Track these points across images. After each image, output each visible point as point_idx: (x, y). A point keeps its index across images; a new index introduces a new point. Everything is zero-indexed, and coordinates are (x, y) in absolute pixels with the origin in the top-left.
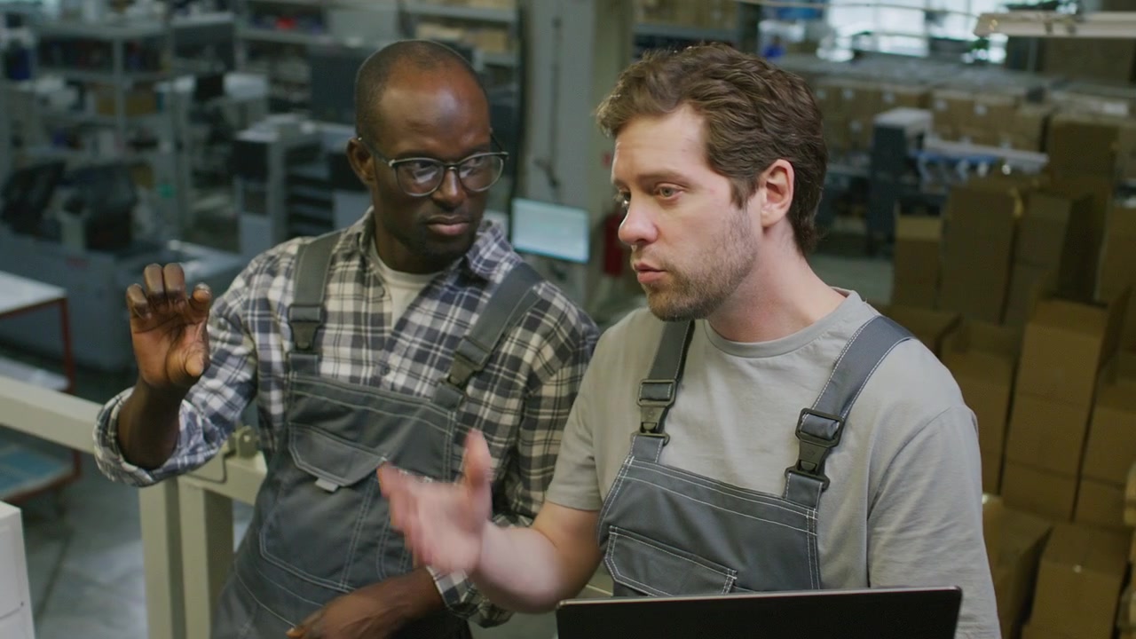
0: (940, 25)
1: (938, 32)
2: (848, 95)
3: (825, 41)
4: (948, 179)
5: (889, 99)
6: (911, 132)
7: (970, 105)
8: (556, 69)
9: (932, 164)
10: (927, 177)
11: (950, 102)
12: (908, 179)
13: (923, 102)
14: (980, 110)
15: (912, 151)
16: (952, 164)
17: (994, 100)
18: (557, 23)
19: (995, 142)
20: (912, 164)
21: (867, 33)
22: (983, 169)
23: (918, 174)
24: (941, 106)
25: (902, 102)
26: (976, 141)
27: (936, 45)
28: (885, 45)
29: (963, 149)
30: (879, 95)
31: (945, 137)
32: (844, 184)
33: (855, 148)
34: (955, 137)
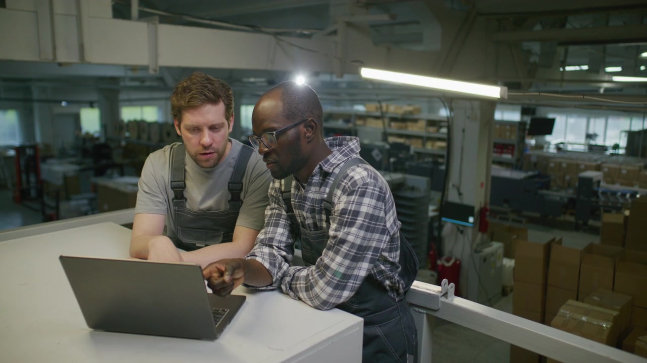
0: (594, 140)
1: (592, 142)
2: (564, 165)
3: (546, 146)
4: (612, 199)
5: (582, 167)
6: (595, 180)
7: (620, 170)
8: (462, 149)
9: (604, 193)
10: (602, 198)
11: (609, 168)
12: (593, 199)
13: (598, 168)
14: (624, 172)
15: (595, 188)
16: (614, 193)
17: (629, 168)
18: (464, 131)
19: (632, 185)
20: (595, 194)
21: (562, 143)
22: (628, 196)
23: (598, 197)
24: (606, 170)
25: (587, 168)
26: (622, 184)
27: (592, 148)
28: (570, 148)
29: (617, 187)
30: (578, 165)
31: (608, 182)
32: (566, 200)
33: (569, 185)
34: (613, 182)
